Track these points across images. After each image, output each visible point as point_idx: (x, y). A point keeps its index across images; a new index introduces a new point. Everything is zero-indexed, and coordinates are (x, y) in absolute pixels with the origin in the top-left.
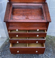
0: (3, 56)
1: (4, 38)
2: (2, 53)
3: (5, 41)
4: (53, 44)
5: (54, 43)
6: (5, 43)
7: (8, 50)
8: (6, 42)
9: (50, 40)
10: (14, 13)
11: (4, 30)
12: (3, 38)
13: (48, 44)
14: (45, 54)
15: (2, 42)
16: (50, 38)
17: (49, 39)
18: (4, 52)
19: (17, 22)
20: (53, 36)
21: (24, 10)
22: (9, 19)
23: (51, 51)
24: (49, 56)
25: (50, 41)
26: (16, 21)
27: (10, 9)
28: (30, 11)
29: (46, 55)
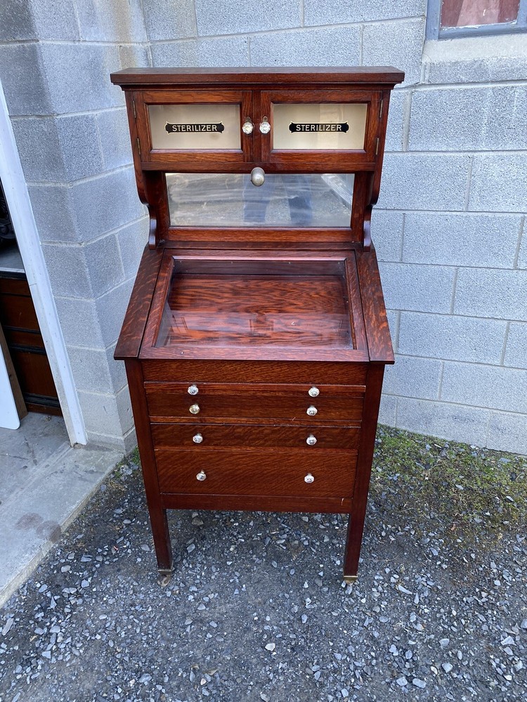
0: (85, 584)
1: (103, 449)
2: (78, 557)
3: (110, 468)
4: (450, 500)
5: (457, 491)
6: (106, 481)
7: (124, 535)
8: (116, 474)
9: (427, 466)
10: (183, 300)
11: (109, 395)
12: (99, 448)
13: (412, 502)
14: (391, 574)
15: (89, 477)
16: (426, 451)
17: (419, 459)
18: (93, 553)
19: (192, 357)
20: (452, 444)
21: (240, 284)
22: (149, 339)
23: (435, 559)
24: (421, 592)
25: (427, 475)
26: (186, 357)
27: (160, 283)
28: (277, 293)
29: (400, 588)
